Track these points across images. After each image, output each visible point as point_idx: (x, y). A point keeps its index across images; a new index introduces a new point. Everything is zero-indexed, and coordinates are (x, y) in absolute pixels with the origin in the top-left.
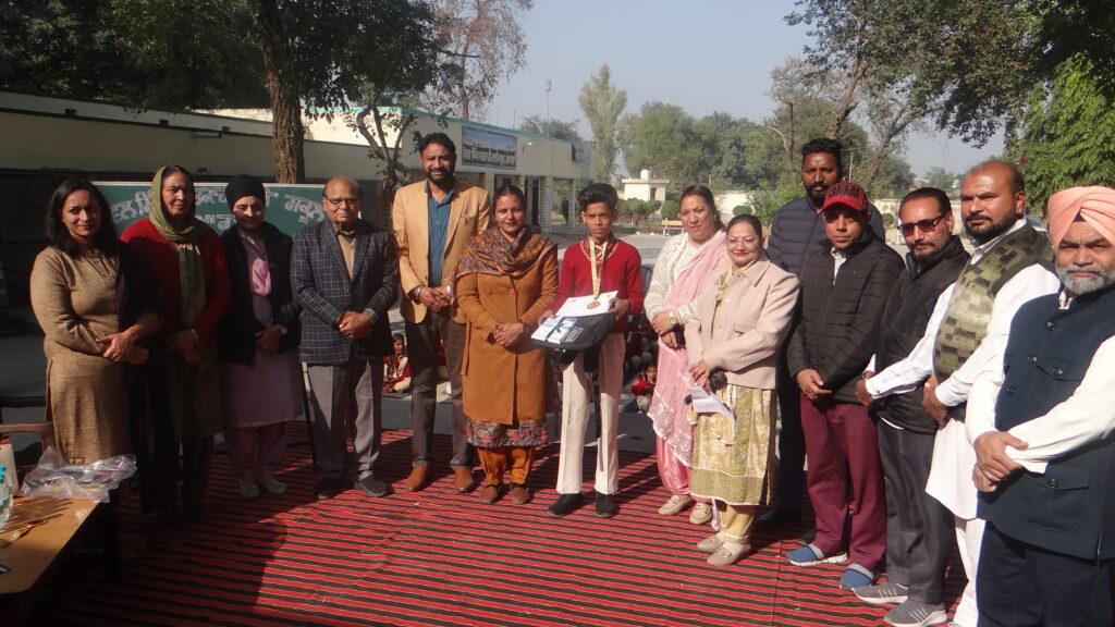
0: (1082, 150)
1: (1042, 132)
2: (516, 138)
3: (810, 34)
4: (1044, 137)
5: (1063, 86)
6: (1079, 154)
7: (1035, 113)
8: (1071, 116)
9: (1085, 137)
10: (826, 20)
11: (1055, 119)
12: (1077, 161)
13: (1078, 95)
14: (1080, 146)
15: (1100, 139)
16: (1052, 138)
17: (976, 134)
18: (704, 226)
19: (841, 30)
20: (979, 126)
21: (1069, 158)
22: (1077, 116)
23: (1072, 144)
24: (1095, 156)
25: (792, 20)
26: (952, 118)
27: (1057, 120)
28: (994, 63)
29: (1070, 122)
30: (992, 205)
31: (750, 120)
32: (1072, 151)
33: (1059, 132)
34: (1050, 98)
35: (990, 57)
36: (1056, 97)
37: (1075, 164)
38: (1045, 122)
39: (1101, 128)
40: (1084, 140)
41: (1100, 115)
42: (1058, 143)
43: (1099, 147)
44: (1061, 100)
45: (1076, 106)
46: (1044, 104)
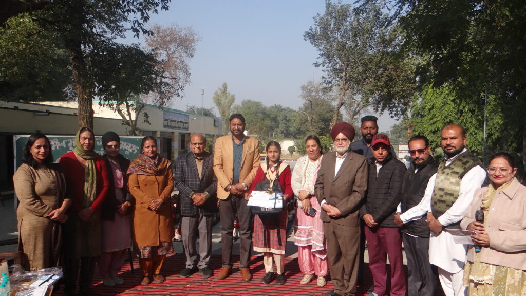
0: (436, 121)
1: (418, 114)
3: (323, 71)
4: (420, 116)
5: (425, 94)
6: (435, 123)
7: (415, 105)
8: (430, 107)
9: (437, 116)
10: (330, 65)
11: (424, 108)
12: (434, 126)
13: (433, 98)
14: (435, 120)
15: (443, 117)
16: (423, 116)
17: (396, 115)
18: (316, 153)
19: (337, 69)
20: (397, 111)
21: (431, 125)
22: (433, 107)
23: (431, 119)
24: (441, 124)
25: (317, 65)
26: (380, 107)
27: (424, 109)
28: (402, 85)
29: (430, 110)
30: (455, 142)
31: (291, 108)
32: (432, 121)
33: (425, 113)
34: (420, 99)
35: (400, 82)
36: (423, 99)
37: (433, 128)
38: (419, 110)
39: (443, 112)
40: (436, 117)
41: (442, 107)
42: (426, 118)
43: (443, 120)
44: (425, 100)
45: (432, 103)
46: (418, 102)
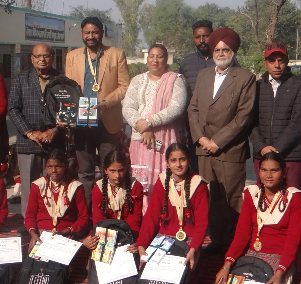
2: (64, 22)
